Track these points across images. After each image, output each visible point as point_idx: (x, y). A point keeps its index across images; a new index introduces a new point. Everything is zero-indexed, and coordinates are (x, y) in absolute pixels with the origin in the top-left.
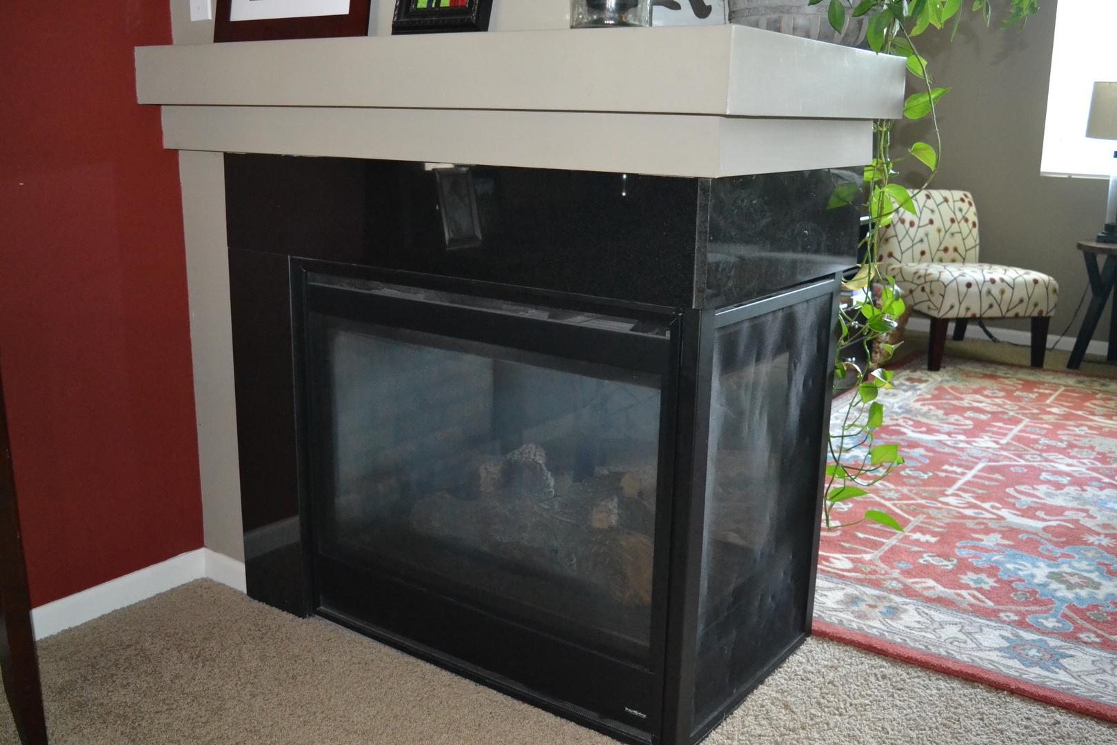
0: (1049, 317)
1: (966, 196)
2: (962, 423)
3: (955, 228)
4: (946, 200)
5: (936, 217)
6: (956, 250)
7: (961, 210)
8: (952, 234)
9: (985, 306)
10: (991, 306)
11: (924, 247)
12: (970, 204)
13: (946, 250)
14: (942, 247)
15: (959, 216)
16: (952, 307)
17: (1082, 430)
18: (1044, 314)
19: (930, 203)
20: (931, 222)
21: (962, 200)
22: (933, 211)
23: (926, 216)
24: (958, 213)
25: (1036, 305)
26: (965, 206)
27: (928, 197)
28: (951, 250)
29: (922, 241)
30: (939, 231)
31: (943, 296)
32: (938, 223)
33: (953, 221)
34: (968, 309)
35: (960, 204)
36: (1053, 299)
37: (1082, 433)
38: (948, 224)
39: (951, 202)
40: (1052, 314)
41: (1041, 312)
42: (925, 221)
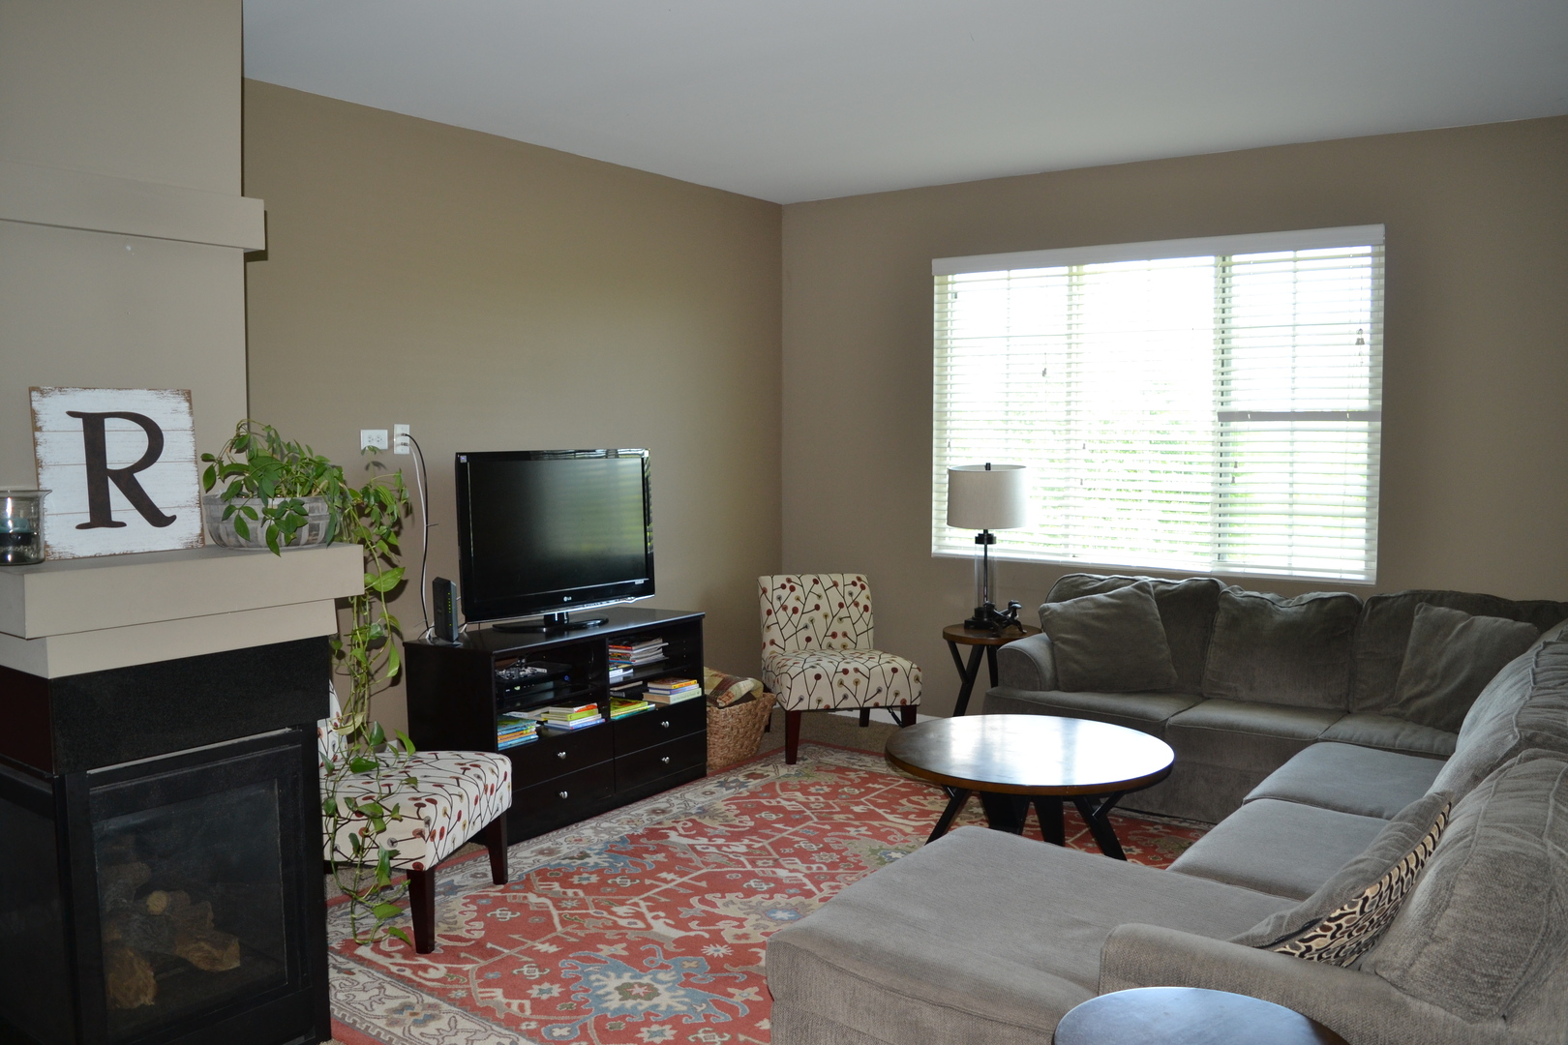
0: (916, 706)
1: (859, 579)
2: (743, 825)
3: (844, 612)
4: (835, 584)
5: (823, 603)
6: (845, 635)
7: (851, 594)
8: (841, 619)
9: (839, 698)
10: (845, 697)
11: (810, 633)
12: (863, 587)
13: (834, 635)
14: (829, 633)
15: (849, 600)
16: (801, 699)
17: (859, 831)
18: (908, 703)
19: (818, 589)
20: (817, 607)
21: (854, 584)
22: (819, 597)
23: (812, 601)
24: (847, 597)
25: (897, 694)
26: (856, 590)
27: (816, 582)
28: (840, 635)
29: (806, 627)
30: (826, 616)
31: (790, 689)
32: (825, 608)
33: (841, 605)
34: (819, 701)
35: (851, 588)
36: (916, 688)
37: (855, 834)
38: (836, 608)
39: (840, 587)
40: (917, 702)
41: (904, 701)
42: (810, 606)
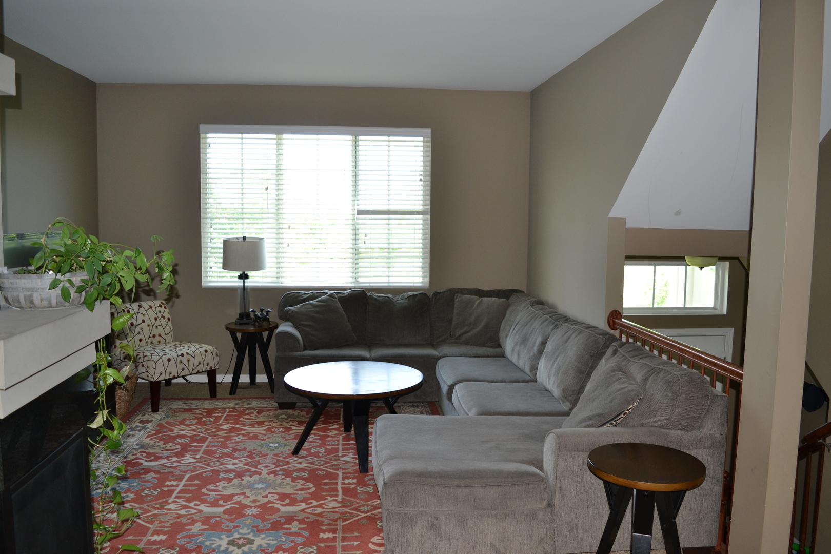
0: (216, 369)
1: (162, 303)
2: (175, 448)
3: (158, 323)
4: (151, 307)
5: (146, 318)
6: (160, 335)
7: (160, 312)
8: (157, 327)
9: (180, 370)
10: (183, 369)
11: (141, 336)
12: (165, 308)
13: (154, 336)
14: (152, 335)
15: (159, 315)
16: (161, 374)
17: (240, 438)
18: (213, 369)
19: (142, 311)
20: (143, 321)
21: (160, 306)
22: (144, 315)
23: (140, 318)
24: (158, 313)
25: (208, 364)
26: (162, 309)
27: (140, 306)
28: (157, 336)
29: (139, 333)
30: (149, 326)
31: (155, 369)
32: (147, 322)
33: (156, 319)
34: (170, 373)
35: (159, 309)
36: (217, 359)
37: (239, 440)
38: (153, 321)
39: (154, 308)
40: (217, 367)
41: (211, 367)
42: (140, 321)
